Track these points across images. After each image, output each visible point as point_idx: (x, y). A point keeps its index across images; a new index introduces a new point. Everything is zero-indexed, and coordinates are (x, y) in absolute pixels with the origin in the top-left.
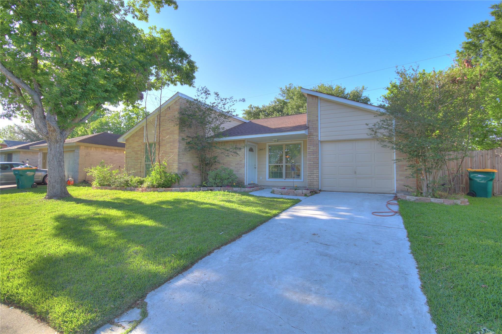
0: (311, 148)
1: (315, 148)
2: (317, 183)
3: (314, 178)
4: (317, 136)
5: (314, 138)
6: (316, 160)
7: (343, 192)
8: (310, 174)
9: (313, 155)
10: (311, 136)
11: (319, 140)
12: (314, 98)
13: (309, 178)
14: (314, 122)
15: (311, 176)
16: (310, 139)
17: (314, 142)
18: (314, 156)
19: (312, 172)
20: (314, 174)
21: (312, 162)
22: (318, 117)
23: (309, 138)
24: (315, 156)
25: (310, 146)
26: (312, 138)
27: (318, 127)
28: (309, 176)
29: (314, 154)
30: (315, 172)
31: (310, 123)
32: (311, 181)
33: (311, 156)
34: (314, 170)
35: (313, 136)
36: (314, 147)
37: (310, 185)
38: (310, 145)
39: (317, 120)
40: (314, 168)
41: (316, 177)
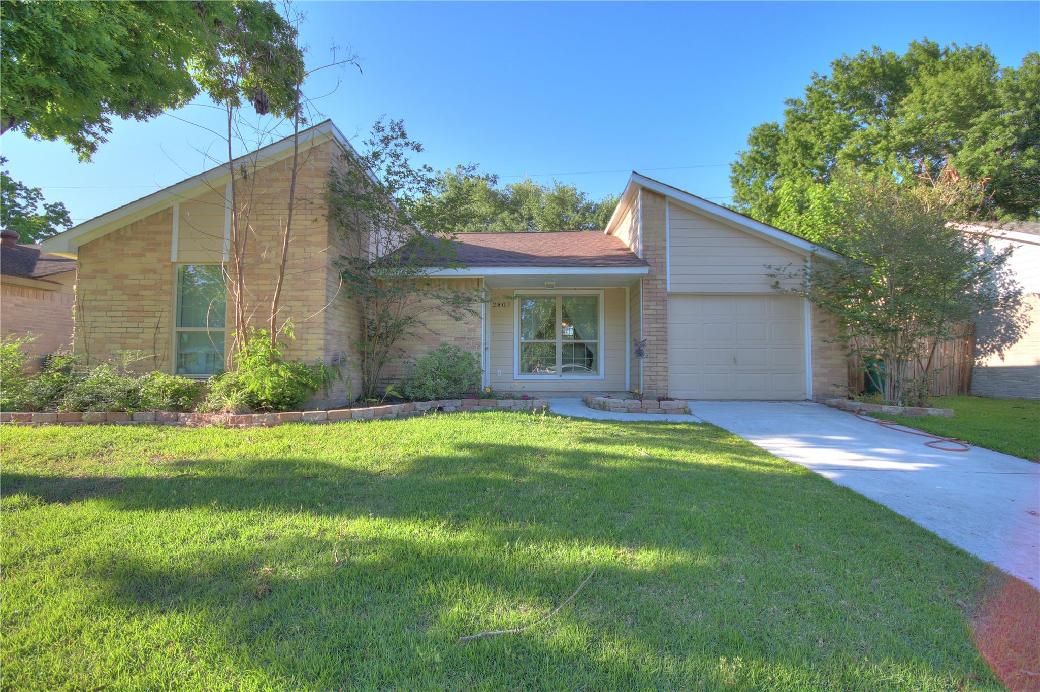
0: (651, 308)
1: (661, 307)
2: (664, 383)
3: (659, 373)
4: (664, 281)
5: (659, 286)
6: (663, 334)
7: (721, 400)
8: (650, 365)
9: (657, 323)
10: (651, 282)
11: (669, 290)
12: (658, 200)
13: (648, 373)
14: (657, 252)
15: (652, 369)
16: (648, 286)
17: (658, 295)
18: (658, 325)
19: (655, 360)
20: (659, 365)
21: (655, 338)
22: (665, 240)
23: (646, 284)
24: (661, 325)
25: (649, 303)
26: (654, 286)
27: (665, 263)
28: (648, 369)
29: (658, 321)
30: (661, 360)
31: (649, 253)
32: (653, 378)
33: (652, 325)
34: (659, 356)
35: (656, 282)
36: (657, 305)
37: (649, 388)
38: (650, 301)
39: (665, 248)
40: (659, 351)
41: (662, 369)
